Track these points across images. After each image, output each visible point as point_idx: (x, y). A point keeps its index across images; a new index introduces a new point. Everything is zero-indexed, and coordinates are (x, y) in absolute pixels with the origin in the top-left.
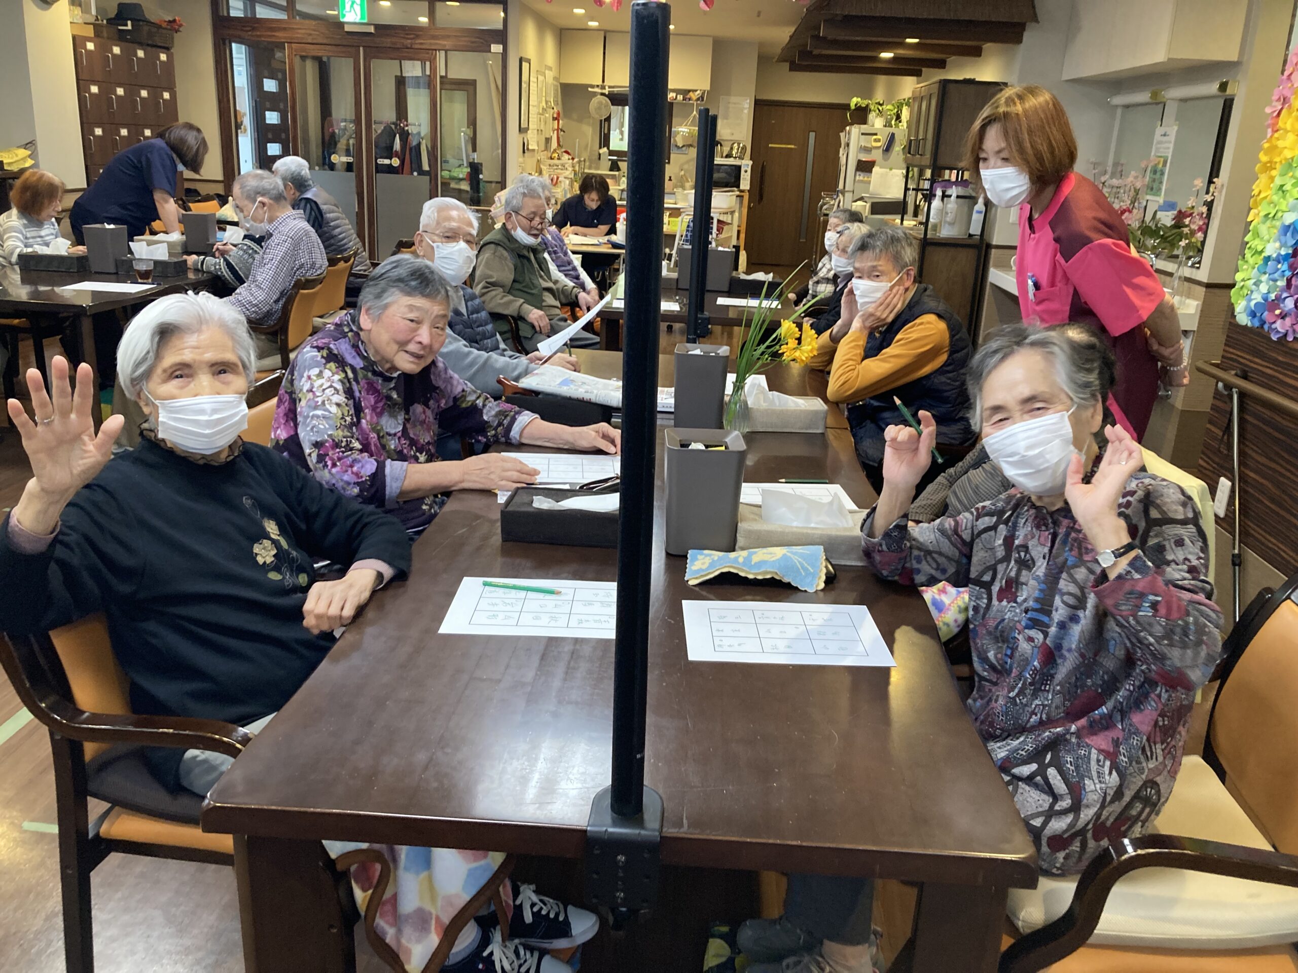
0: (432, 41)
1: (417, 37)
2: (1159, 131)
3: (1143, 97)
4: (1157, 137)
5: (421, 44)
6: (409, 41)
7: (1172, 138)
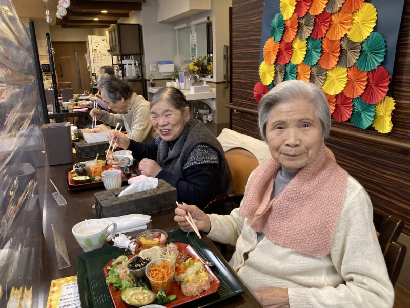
2: (191, 36)
3: (184, 25)
4: (191, 38)
7: (195, 37)
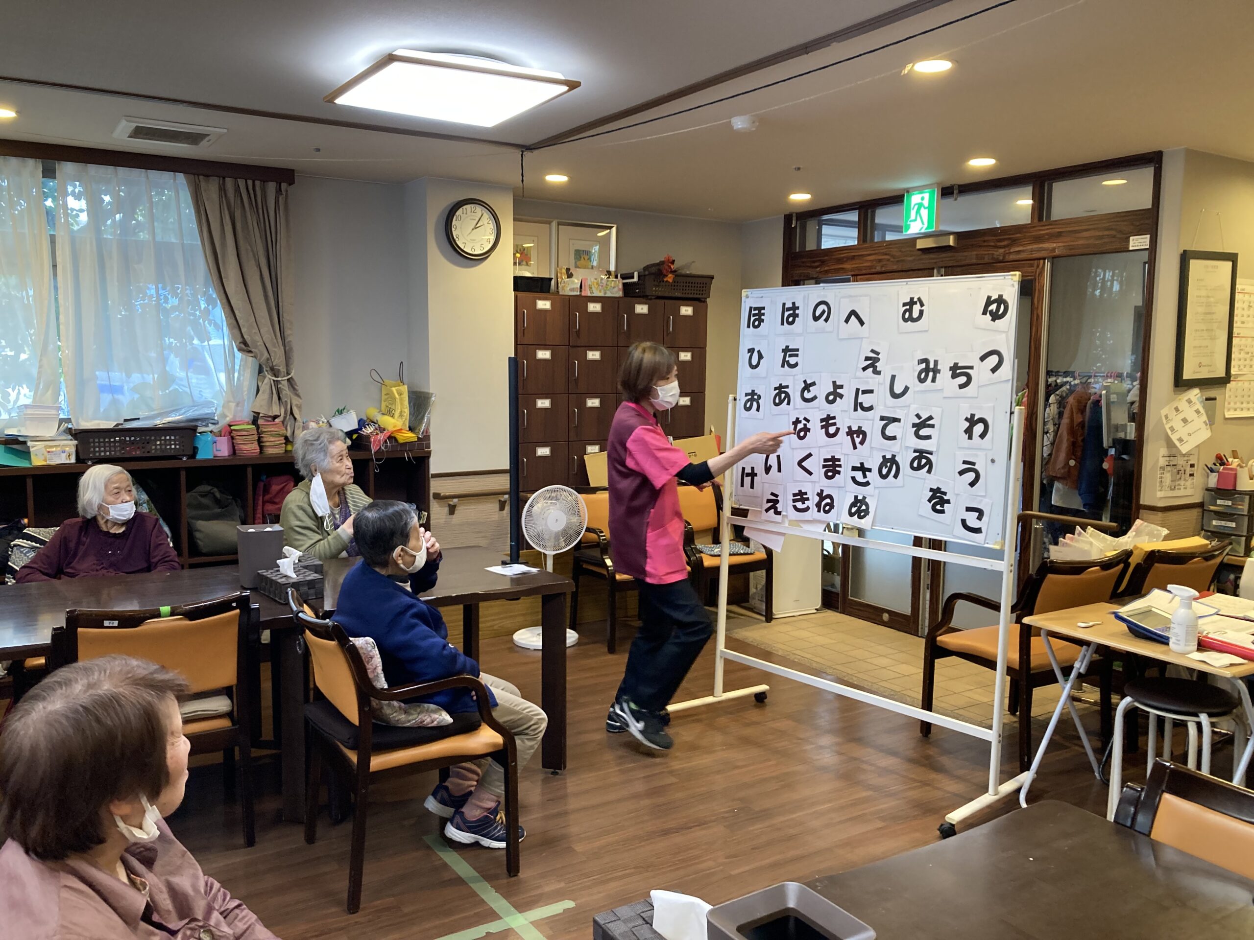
0: (1035, 246)
1: (1014, 242)
5: (1019, 252)
6: (1002, 251)
